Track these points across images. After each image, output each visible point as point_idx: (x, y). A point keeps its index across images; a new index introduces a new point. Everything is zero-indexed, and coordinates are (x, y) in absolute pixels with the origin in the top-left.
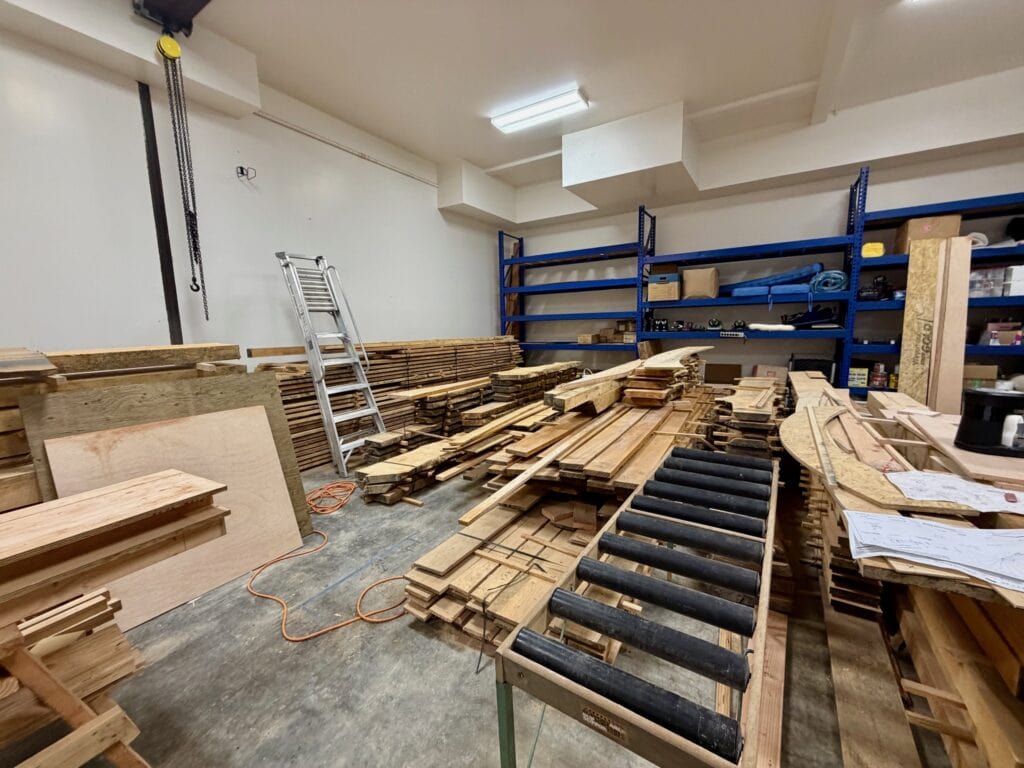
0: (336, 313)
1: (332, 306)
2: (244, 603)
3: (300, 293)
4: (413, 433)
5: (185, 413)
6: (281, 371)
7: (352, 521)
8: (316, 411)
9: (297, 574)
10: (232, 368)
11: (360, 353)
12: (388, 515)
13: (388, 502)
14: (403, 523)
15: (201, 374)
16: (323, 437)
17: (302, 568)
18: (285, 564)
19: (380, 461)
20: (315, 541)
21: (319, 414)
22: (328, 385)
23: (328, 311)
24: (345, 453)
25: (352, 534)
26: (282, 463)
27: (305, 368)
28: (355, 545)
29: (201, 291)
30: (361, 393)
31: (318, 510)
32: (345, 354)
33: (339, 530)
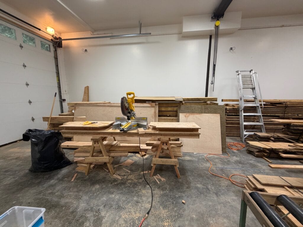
0: (253, 89)
1: (253, 86)
2: (204, 159)
3: (241, 83)
4: (278, 136)
5: (202, 113)
6: (230, 106)
7: (240, 155)
8: (238, 120)
9: (217, 160)
10: (215, 104)
11: (260, 103)
12: (254, 159)
13: (255, 155)
14: (259, 165)
15: (207, 104)
16: (238, 128)
17: (219, 159)
18: (216, 156)
19: (258, 141)
20: (226, 155)
21: (239, 121)
22: (244, 112)
23: (251, 88)
24: (245, 135)
25: (238, 159)
26: (221, 131)
27: (237, 106)
28: (237, 162)
29: (213, 84)
30: (258, 117)
31: (230, 148)
32: (254, 103)
33: (234, 156)
